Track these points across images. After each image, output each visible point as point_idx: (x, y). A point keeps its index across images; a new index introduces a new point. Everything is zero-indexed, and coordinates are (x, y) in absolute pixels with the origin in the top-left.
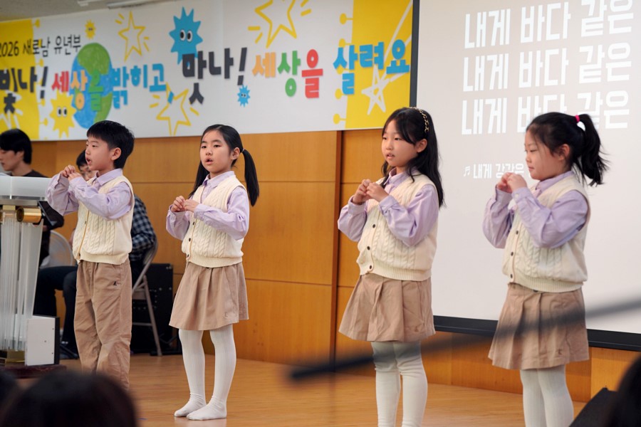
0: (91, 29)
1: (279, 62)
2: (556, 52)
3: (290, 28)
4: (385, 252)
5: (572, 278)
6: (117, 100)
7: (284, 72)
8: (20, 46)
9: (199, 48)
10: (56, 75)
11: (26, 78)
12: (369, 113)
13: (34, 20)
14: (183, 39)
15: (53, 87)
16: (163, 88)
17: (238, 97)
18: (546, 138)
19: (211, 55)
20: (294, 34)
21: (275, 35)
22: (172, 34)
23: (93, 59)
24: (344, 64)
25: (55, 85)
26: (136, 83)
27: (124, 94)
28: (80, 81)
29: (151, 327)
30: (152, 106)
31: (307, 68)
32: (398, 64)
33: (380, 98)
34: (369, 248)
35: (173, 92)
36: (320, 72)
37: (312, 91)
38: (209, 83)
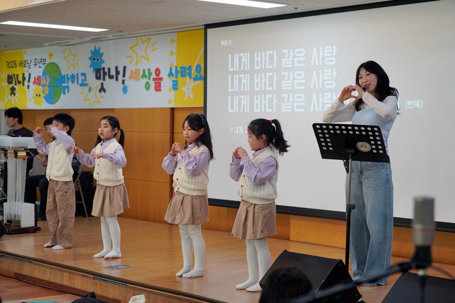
0: (51, 55)
1: (141, 74)
2: (271, 74)
3: (147, 57)
4: (185, 181)
5: (269, 198)
6: (64, 90)
7: (144, 78)
8: (17, 63)
9: (103, 65)
10: (35, 78)
11: (20, 79)
12: (185, 99)
13: (24, 50)
14: (95, 61)
15: (34, 83)
16: (86, 85)
17: (122, 90)
18: (255, 132)
19: (109, 69)
20: (148, 60)
21: (139, 60)
22: (90, 58)
23: (53, 69)
24: (173, 75)
25: (34, 82)
26: (73, 82)
27: (68, 87)
28: (46, 81)
29: (82, 204)
30: (81, 93)
31: (155, 77)
32: (199, 76)
33: (190, 92)
34: (177, 179)
35: (91, 87)
36: (161, 79)
37: (158, 88)
38: (108, 83)
